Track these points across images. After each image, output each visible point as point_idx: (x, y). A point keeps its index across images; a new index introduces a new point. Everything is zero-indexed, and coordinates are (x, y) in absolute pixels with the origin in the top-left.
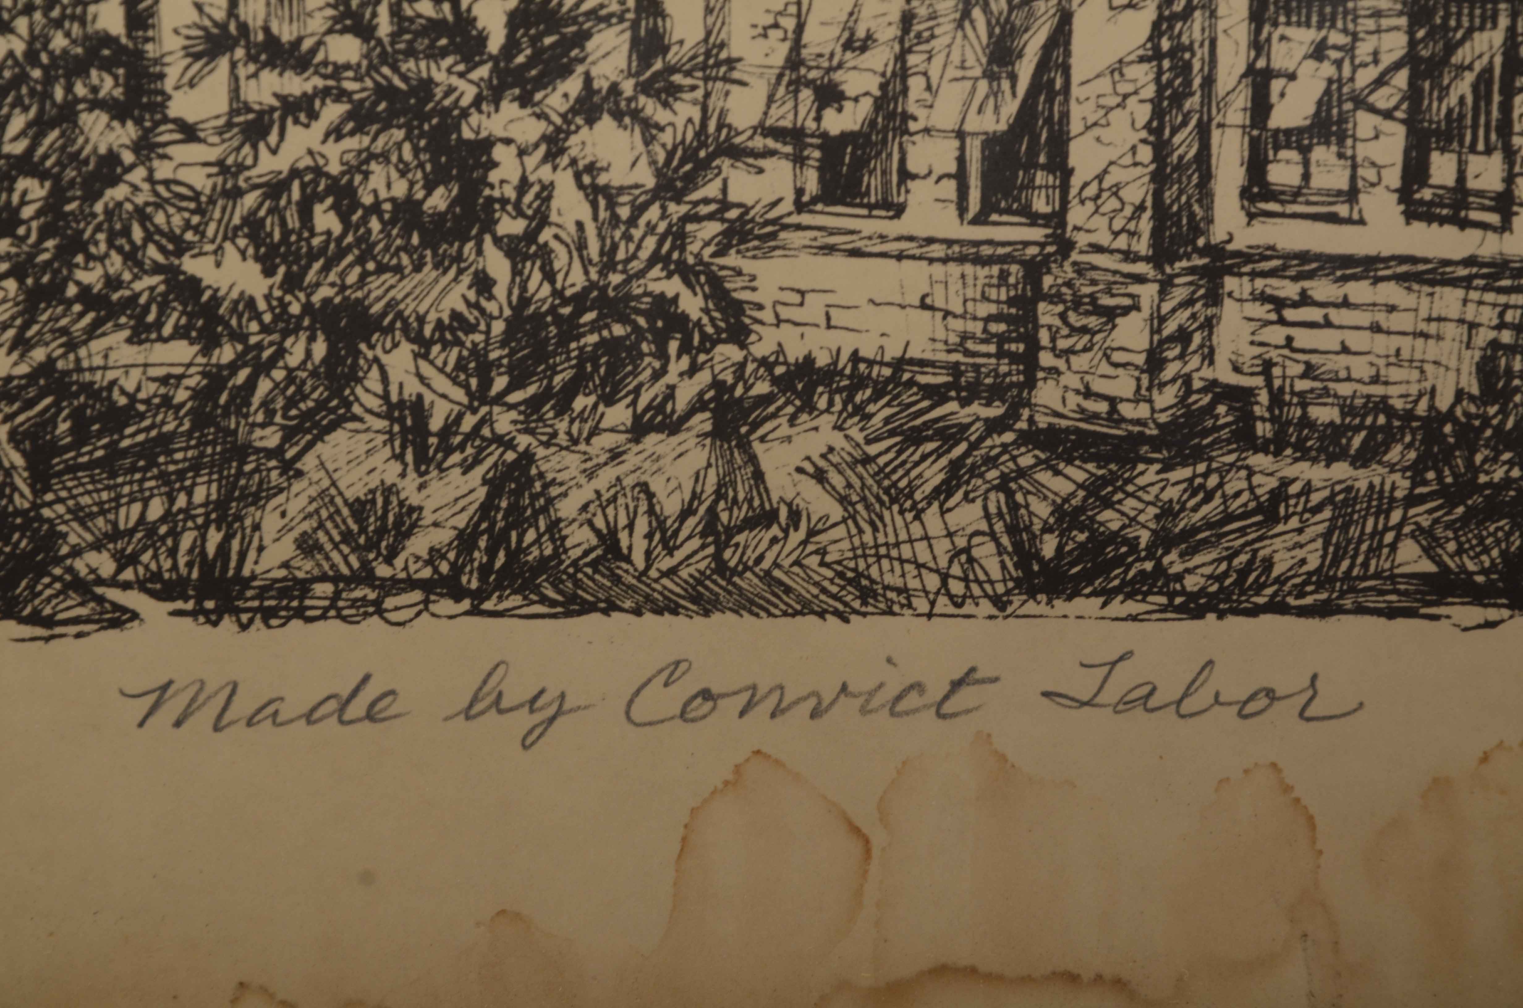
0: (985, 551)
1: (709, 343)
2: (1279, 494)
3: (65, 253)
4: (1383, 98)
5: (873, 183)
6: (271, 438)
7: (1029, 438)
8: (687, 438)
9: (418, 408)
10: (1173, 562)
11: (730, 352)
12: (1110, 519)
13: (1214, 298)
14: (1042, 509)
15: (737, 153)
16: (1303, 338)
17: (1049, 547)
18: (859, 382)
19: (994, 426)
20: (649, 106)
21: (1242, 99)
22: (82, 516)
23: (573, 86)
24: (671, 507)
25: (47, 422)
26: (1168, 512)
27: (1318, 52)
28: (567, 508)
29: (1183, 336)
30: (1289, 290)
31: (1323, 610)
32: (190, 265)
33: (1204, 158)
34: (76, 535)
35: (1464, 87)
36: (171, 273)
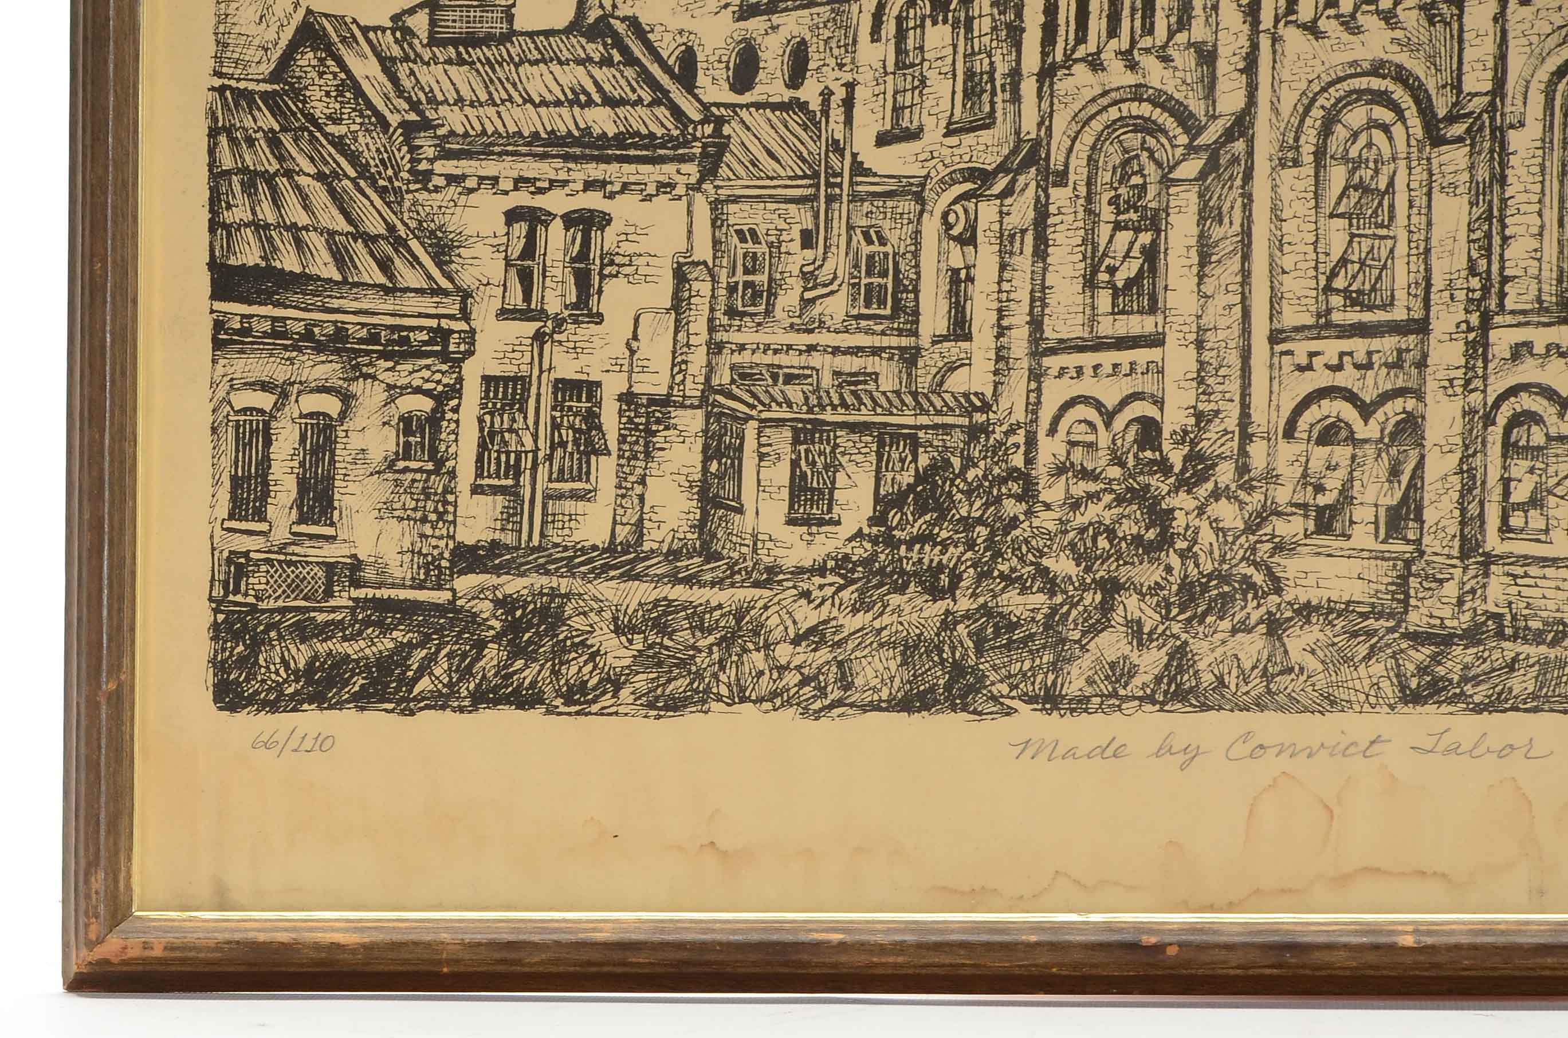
0: (1385, 684)
1: (1265, 595)
2: (1515, 660)
3: (994, 558)
4: (1560, 491)
5: (1337, 526)
6: (1076, 635)
7: (1406, 636)
8: (1255, 635)
9: (1139, 622)
10: (1468, 689)
11: (1274, 599)
12: (1441, 671)
13: (1486, 575)
14: (1411, 667)
15: (1279, 514)
16: (1526, 592)
17: (1414, 683)
18: (1331, 611)
19: (1390, 630)
20: (1242, 495)
21: (1499, 490)
22: (995, 668)
23: (1210, 486)
24: (1247, 665)
25: (983, 628)
26: (1466, 667)
27: (1531, 471)
28: (1202, 665)
29: (1473, 591)
30: (1519, 571)
31: (1535, 710)
32: (1045, 562)
33: (1481, 515)
34: (993, 676)
36: (1037, 565)
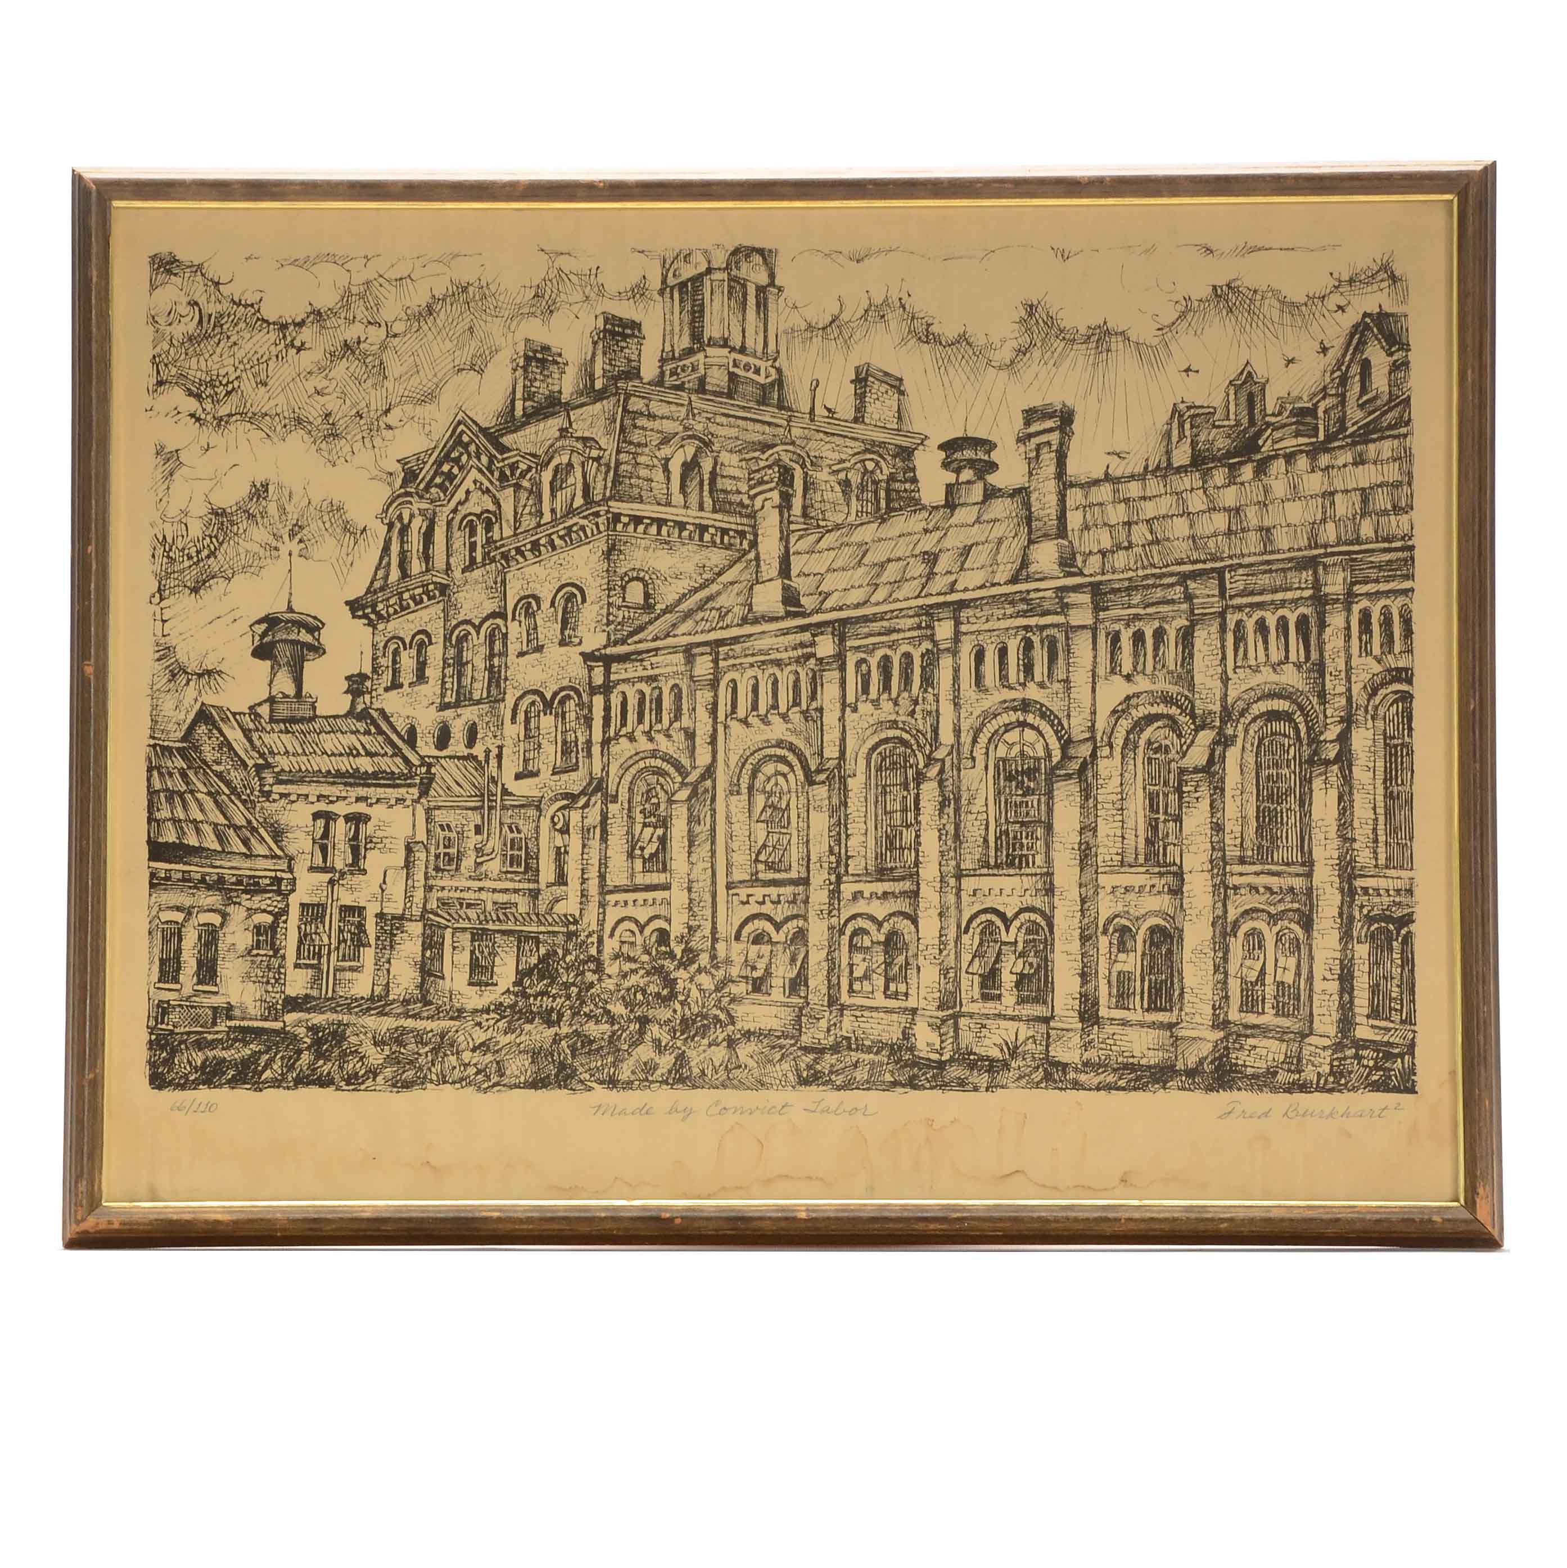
0: (790, 1075)
1: (726, 1025)
2: (857, 1062)
3: (581, 1004)
4: (879, 971)
5: (764, 988)
6: (626, 1047)
7: (800, 1048)
8: (721, 1048)
9: (659, 1041)
10: (833, 1077)
11: (731, 1028)
12: (818, 1067)
13: (842, 1015)
14: (803, 1066)
15: (733, 982)
16: (862, 1025)
17: (805, 1074)
18: (761, 1034)
19: (792, 1045)
20: (713, 971)
21: (847, 970)
22: (582, 1065)
23: (696, 966)
24: (717, 1064)
25: (575, 1043)
26: (832, 1066)
27: (864, 960)
28: (692, 1064)
29: (835, 1024)
30: (859, 1014)
31: (868, 1089)
32: (608, 1007)
33: (839, 983)
34: (581, 1069)
35: (897, 968)
36: (604, 1008)
